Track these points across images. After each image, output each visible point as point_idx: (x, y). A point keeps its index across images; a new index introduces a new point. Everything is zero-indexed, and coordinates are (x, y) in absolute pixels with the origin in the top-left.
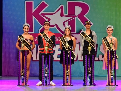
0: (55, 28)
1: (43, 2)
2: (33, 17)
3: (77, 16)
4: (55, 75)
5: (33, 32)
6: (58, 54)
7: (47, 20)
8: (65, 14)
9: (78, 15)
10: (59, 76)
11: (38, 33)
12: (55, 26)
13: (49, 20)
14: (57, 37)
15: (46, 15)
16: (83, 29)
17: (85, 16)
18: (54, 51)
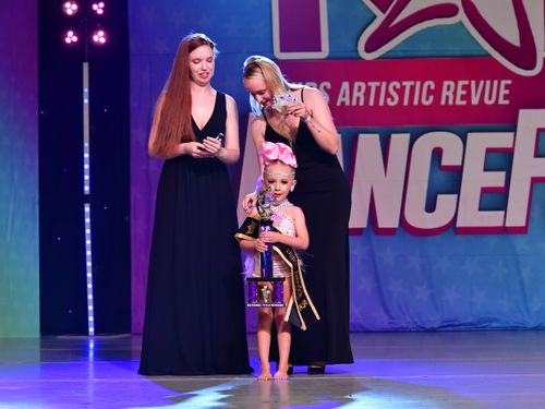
0: (461, 22)
4: (469, 320)
5: (324, 53)
6: (485, 191)
10: (494, 325)
11: (354, 55)
12: (462, 16)
14: (473, 83)
18: (457, 171)
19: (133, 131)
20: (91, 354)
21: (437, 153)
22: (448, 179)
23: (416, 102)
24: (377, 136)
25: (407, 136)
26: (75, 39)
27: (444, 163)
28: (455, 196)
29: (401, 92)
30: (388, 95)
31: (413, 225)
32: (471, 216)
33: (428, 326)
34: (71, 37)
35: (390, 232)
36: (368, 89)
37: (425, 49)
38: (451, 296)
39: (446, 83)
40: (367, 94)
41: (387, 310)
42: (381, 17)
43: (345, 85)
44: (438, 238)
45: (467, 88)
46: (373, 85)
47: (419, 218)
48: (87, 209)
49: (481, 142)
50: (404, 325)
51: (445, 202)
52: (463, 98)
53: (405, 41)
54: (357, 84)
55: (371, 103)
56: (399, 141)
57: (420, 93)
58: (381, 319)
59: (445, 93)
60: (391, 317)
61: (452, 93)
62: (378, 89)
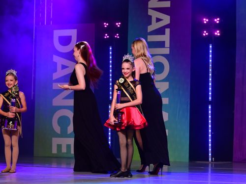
19: (236, 74)
20: (210, 170)
26: (207, 34)
34: (205, 33)
48: (210, 107)
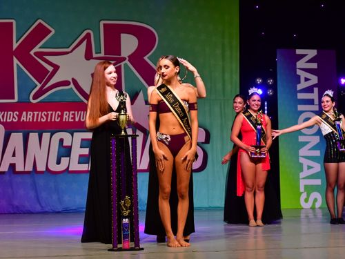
0: (71, 88)
1: (40, 24)
2: (16, 61)
3: (127, 58)
4: (74, 208)
5: (16, 100)
6: (80, 156)
7: (50, 69)
8: (96, 53)
9: (129, 57)
11: (28, 101)
12: (72, 86)
13: (56, 68)
14: (76, 113)
15: (47, 57)
16: (141, 92)
17: (146, 58)
18: (69, 148)
21: (61, 141)
22: (66, 151)
23: (53, 120)
24: (37, 134)
25: (49, 134)
27: (64, 144)
28: (68, 158)
29: (47, 116)
30: (42, 117)
31: (52, 169)
32: (75, 166)
33: (57, 210)
35: (42, 172)
36: (34, 115)
37: (57, 99)
38: (66, 198)
39: (65, 113)
40: (33, 117)
41: (40, 204)
42: (39, 86)
43: (24, 113)
44: (61, 175)
45: (74, 114)
46: (36, 113)
47: (54, 167)
49: (79, 136)
50: (47, 210)
51: (64, 160)
52: (72, 118)
53: (49, 96)
54: (29, 113)
55: (35, 120)
56: (46, 136)
57: (55, 116)
58: (38, 208)
59: (65, 117)
60: (42, 207)
61: (68, 116)
62: (38, 115)
